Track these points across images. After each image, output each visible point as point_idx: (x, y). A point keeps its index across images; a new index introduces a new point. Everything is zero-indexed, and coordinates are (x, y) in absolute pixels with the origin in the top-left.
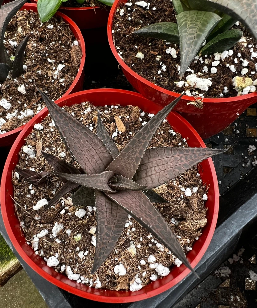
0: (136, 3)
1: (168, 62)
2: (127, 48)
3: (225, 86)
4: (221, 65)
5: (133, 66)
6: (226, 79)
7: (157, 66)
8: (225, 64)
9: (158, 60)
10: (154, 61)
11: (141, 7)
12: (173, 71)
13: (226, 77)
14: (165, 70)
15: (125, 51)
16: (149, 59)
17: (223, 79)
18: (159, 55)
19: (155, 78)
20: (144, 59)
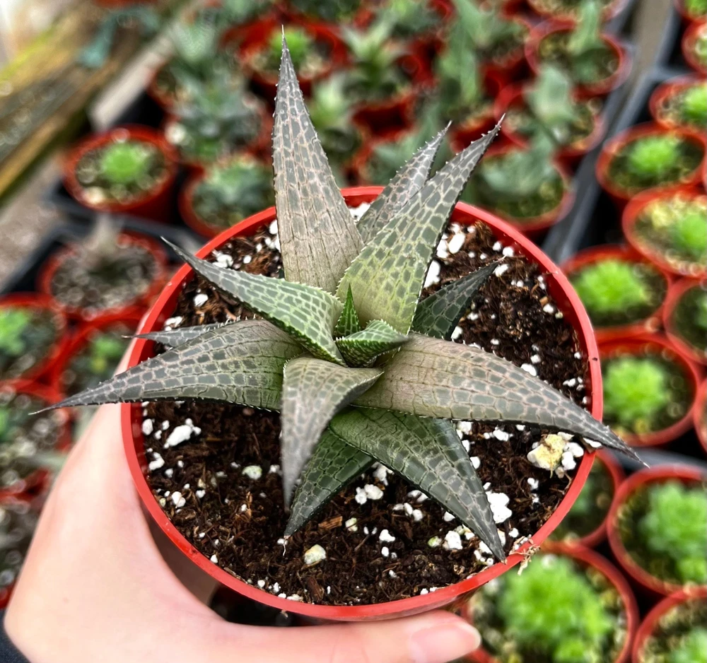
0: (166, 446)
1: (378, 518)
2: (272, 562)
3: (526, 479)
4: (473, 443)
5: (331, 589)
6: (513, 464)
7: (365, 543)
8: (479, 437)
9: (355, 529)
10: (351, 538)
11: (184, 443)
12: (407, 524)
13: (510, 461)
14: (392, 539)
15: (274, 571)
16: (338, 543)
17: (509, 470)
18: (346, 518)
19: (392, 573)
20: (329, 554)
